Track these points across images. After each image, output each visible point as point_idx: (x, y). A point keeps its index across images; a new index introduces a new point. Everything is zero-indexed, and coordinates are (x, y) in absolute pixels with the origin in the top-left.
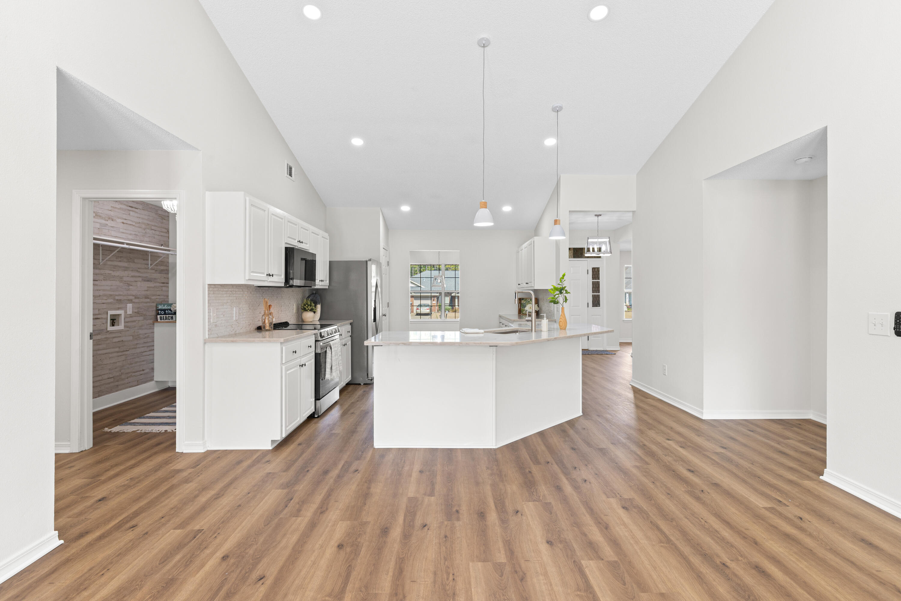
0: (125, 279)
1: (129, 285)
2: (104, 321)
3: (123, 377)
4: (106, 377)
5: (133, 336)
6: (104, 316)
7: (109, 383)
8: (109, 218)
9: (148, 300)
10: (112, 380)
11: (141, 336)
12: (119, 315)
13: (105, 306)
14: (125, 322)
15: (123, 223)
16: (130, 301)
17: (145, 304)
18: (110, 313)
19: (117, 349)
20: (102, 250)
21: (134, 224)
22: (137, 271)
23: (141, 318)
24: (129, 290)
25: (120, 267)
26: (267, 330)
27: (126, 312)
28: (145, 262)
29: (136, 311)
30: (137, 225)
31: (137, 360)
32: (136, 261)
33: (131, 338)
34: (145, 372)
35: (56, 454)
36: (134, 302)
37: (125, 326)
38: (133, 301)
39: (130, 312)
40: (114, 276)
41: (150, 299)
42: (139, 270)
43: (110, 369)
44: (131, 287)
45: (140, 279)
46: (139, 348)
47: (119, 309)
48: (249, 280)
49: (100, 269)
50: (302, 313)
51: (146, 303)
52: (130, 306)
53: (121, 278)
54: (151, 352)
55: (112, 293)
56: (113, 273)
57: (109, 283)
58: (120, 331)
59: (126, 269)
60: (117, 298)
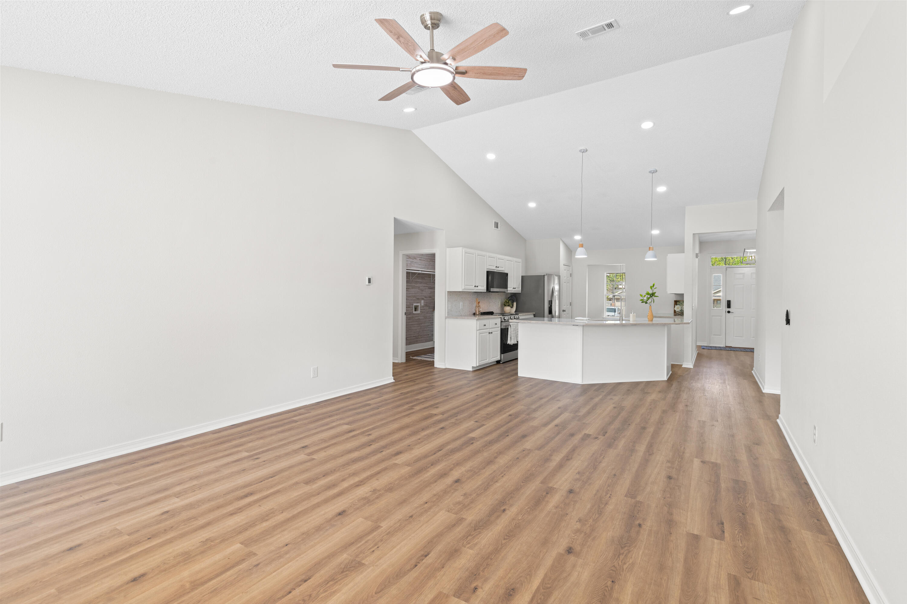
0: (421, 288)
1: (422, 291)
2: (412, 308)
3: (419, 337)
4: (412, 336)
5: (424, 317)
6: (411, 306)
7: (414, 339)
8: (414, 258)
9: (431, 299)
10: (415, 338)
11: (427, 317)
12: (418, 306)
13: (412, 301)
14: (420, 310)
15: (420, 260)
16: (423, 299)
17: (429, 301)
18: (415, 304)
19: (417, 323)
20: (410, 274)
21: (425, 259)
22: (426, 284)
23: (428, 308)
24: (422, 293)
25: (419, 282)
26: (477, 315)
27: (421, 304)
28: (430, 279)
29: (425, 304)
30: (426, 260)
31: (425, 329)
32: (425, 278)
33: (423, 318)
34: (429, 336)
35: (393, 362)
36: (424, 300)
37: (420, 312)
38: (424, 299)
39: (422, 305)
40: (416, 287)
41: (432, 298)
42: (427, 283)
43: (414, 332)
44: (423, 292)
45: (427, 288)
46: (427, 323)
47: (418, 303)
48: (464, 289)
49: (410, 283)
50: (504, 307)
51: (430, 300)
52: (422, 301)
53: (419, 287)
54: (432, 326)
55: (415, 295)
56: (416, 285)
57: (413, 290)
58: (418, 314)
59: (421, 283)
60: (417, 297)
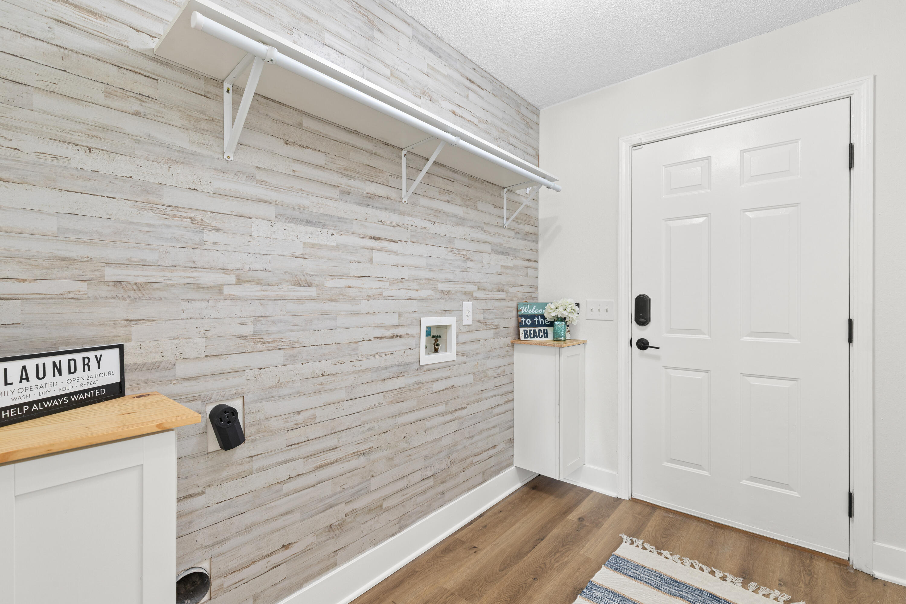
0: (458, 244)
1: (467, 259)
2: (412, 342)
3: (455, 469)
4: (417, 477)
5: (474, 373)
6: (413, 331)
7: (423, 492)
8: (424, 93)
9: (503, 295)
10: (431, 482)
11: (490, 373)
12: (446, 327)
13: (413, 306)
14: (458, 344)
15: (454, 113)
16: (469, 296)
17: (497, 304)
18: (428, 321)
19: (442, 408)
20: (408, 167)
21: (476, 121)
22: (483, 229)
23: (490, 334)
24: (465, 270)
25: (447, 215)
27: (460, 320)
28: (497, 211)
29: (481, 317)
30: (482, 126)
31: (482, 426)
32: (480, 205)
33: (470, 379)
34: (498, 449)
36: (476, 299)
37: (458, 353)
38: (475, 295)
39: (468, 320)
40: (435, 236)
41: (507, 292)
42: (486, 228)
43: (426, 458)
44: (470, 264)
45: (488, 248)
46: (486, 399)
47: (445, 312)
49: (402, 214)
51: (499, 300)
52: (468, 306)
53: (451, 240)
54: (508, 406)
55: (430, 275)
56: (433, 228)
57: (422, 249)
58: (448, 365)
59: (460, 221)
60: (441, 286)
